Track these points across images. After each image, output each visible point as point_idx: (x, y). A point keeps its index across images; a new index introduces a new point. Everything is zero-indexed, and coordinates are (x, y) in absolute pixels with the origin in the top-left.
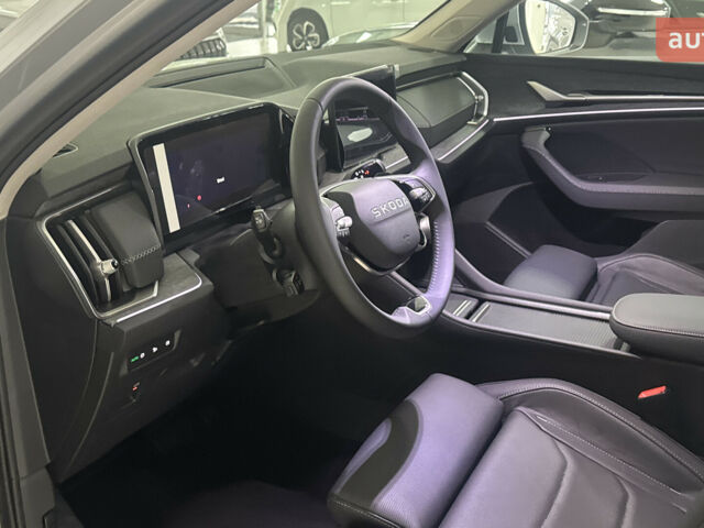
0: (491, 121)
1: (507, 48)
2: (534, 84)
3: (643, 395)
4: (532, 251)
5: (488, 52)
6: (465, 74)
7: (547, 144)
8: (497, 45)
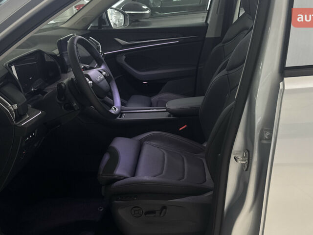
0: (104, 54)
1: (103, 27)
2: (117, 39)
3: (181, 129)
4: (127, 101)
5: (97, 29)
6: (91, 38)
7: (125, 60)
8: (100, 26)
